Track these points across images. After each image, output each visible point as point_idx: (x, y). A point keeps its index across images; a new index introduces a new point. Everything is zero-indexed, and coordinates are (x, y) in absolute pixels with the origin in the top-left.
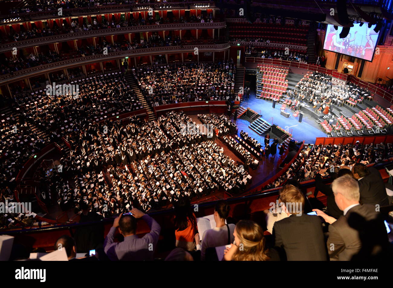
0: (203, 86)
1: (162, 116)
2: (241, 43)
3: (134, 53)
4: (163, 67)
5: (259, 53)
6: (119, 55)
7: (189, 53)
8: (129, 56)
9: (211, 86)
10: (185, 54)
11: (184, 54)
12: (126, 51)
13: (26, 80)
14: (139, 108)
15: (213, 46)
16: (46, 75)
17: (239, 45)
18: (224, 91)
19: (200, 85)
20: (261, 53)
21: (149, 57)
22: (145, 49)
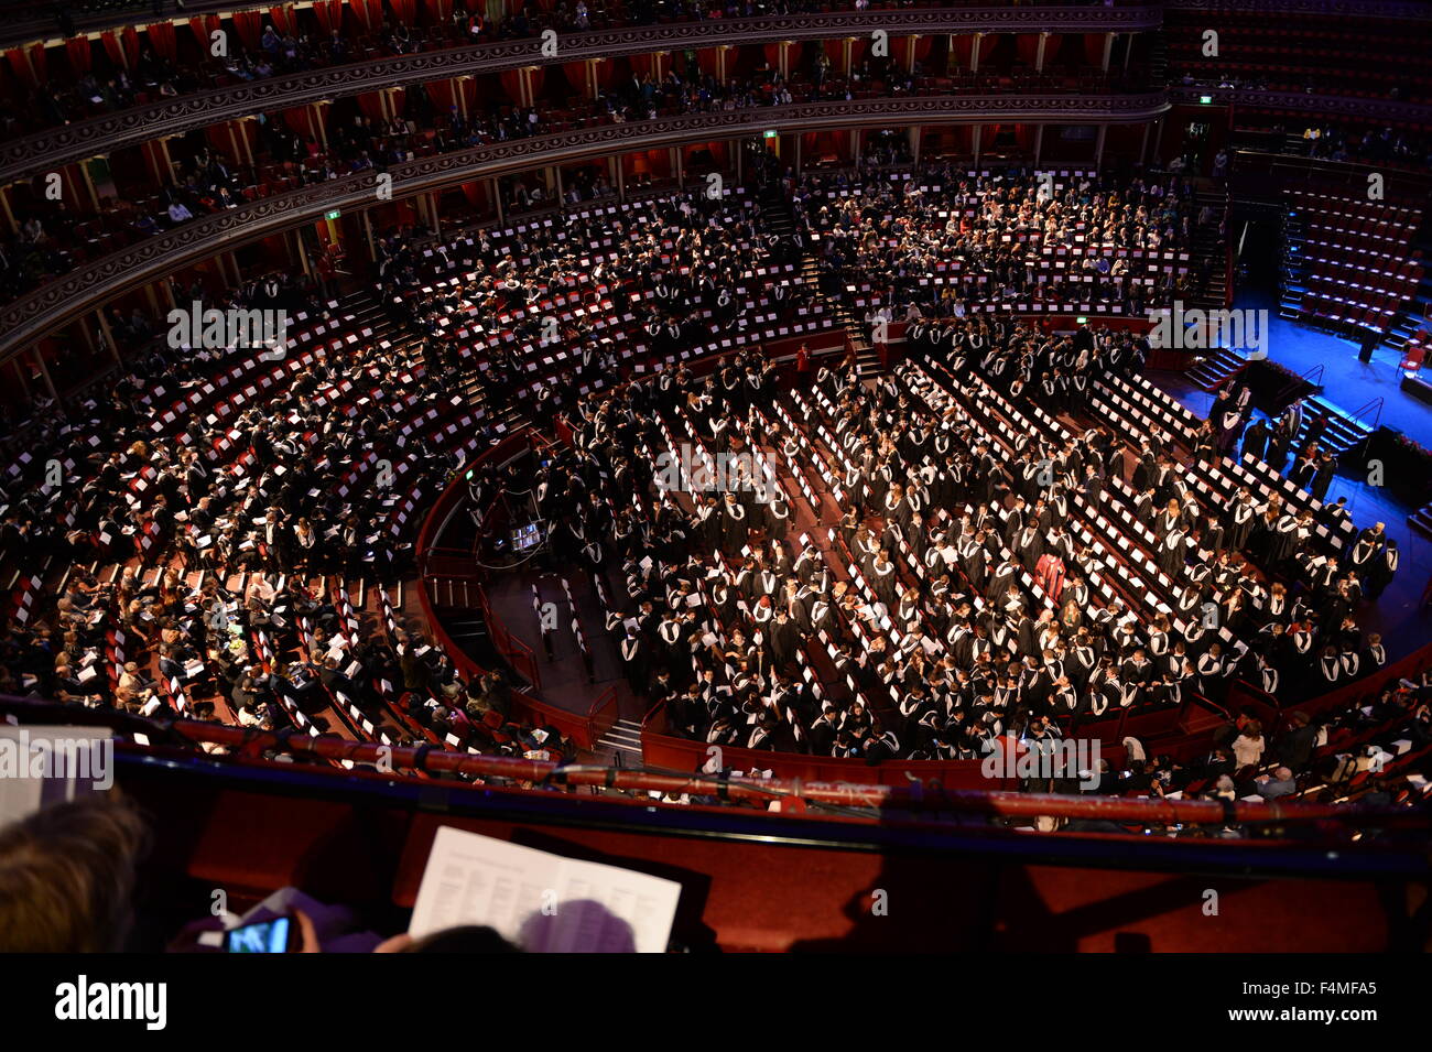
0: (1061, 258)
1: (908, 362)
2: (1218, 95)
3: (796, 116)
4: (900, 177)
5: (1293, 138)
6: (743, 121)
7: (1003, 127)
8: (778, 130)
9: (1091, 257)
10: (986, 130)
11: (983, 128)
12: (769, 110)
13: (422, 199)
14: (820, 325)
15: (1105, 103)
16: (487, 185)
17: (1206, 100)
18: (1149, 282)
19: (1047, 251)
20: (1302, 139)
21: (846, 136)
22: (837, 103)
